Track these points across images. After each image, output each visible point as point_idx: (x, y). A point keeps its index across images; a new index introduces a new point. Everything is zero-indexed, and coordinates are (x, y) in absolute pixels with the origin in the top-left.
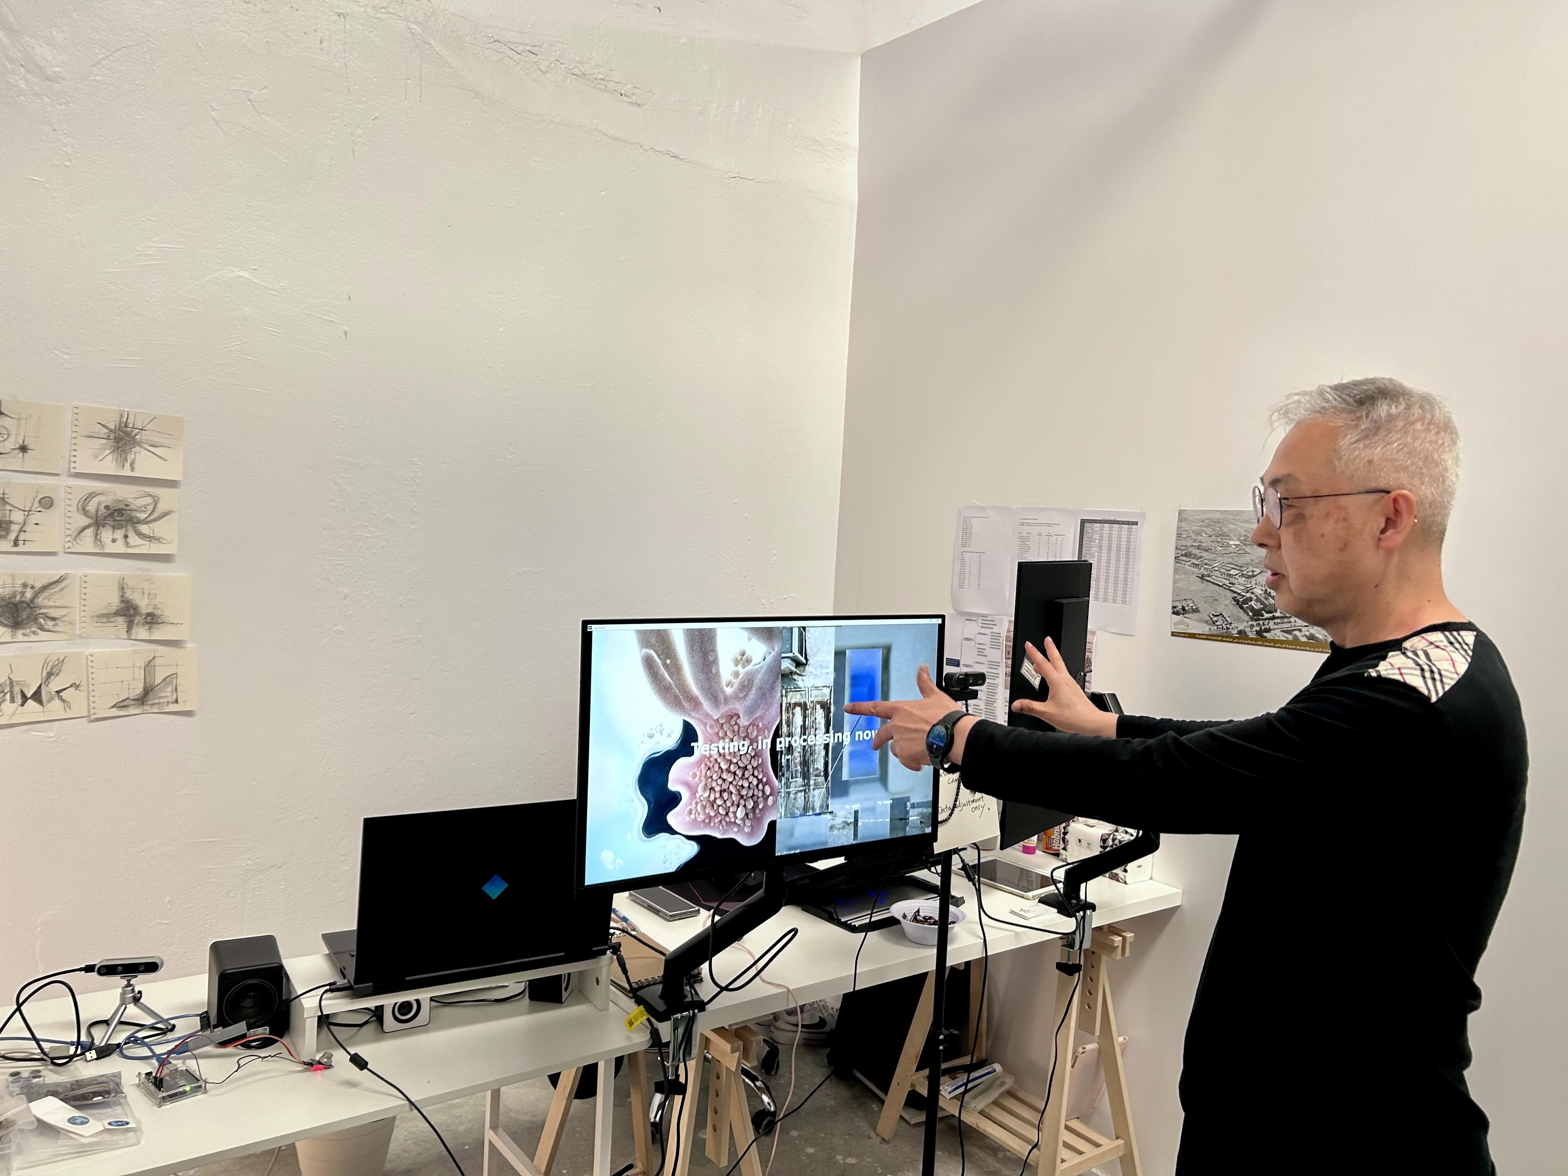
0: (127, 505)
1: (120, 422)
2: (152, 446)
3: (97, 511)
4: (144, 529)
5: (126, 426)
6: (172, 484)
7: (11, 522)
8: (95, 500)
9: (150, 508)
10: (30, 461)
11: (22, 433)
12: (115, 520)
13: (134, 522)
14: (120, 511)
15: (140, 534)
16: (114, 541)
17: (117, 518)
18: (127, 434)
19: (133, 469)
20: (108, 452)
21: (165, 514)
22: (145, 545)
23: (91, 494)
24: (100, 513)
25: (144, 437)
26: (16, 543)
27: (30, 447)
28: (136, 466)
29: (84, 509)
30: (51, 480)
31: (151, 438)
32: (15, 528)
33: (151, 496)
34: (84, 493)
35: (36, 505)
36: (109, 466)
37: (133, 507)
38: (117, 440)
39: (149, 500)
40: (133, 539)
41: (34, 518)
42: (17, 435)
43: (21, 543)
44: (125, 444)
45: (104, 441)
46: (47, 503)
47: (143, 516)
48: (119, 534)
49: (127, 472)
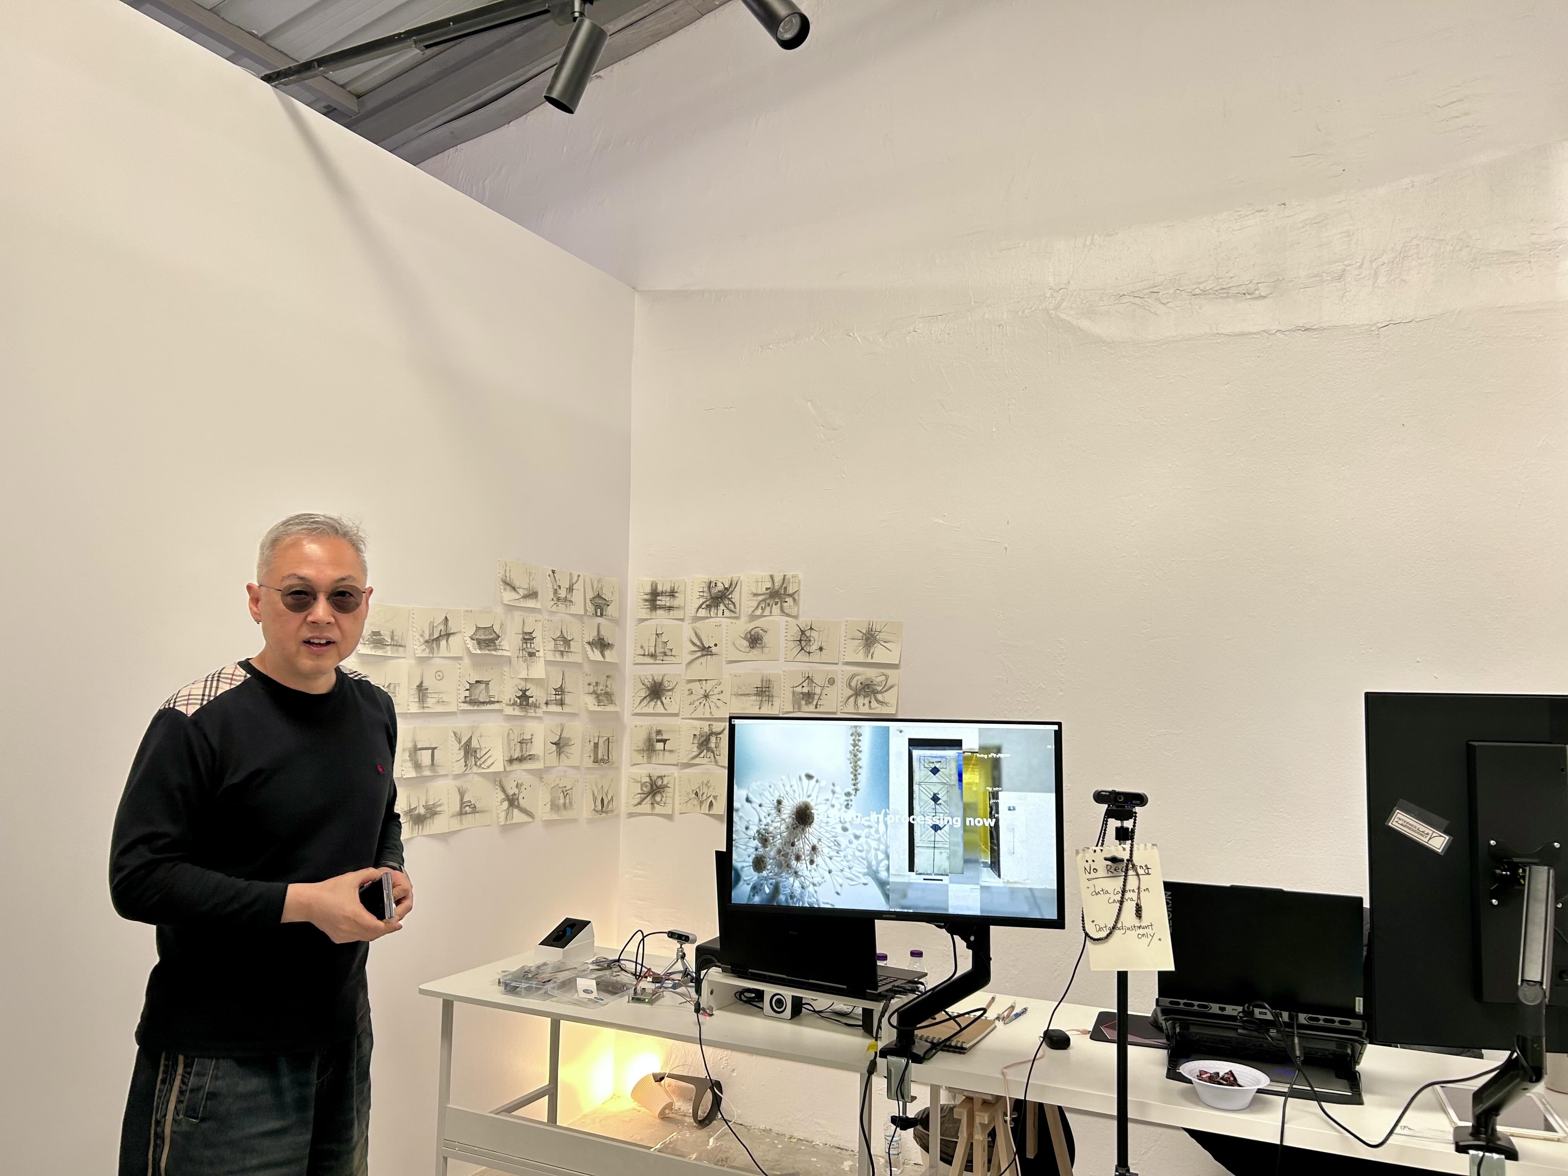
0: (872, 682)
1: (869, 628)
2: (885, 642)
3: (856, 686)
4: (879, 697)
5: (872, 631)
6: (895, 666)
7: (815, 694)
8: (855, 679)
9: (884, 683)
10: (824, 656)
11: (820, 640)
12: (865, 692)
13: (875, 692)
14: (868, 686)
15: (877, 701)
16: (864, 705)
17: (867, 690)
18: (872, 636)
19: (872, 658)
20: (862, 647)
21: (891, 687)
22: (879, 707)
23: (854, 674)
24: (858, 687)
25: (881, 637)
26: (816, 707)
27: (824, 648)
28: (874, 656)
29: (849, 685)
30: (834, 667)
31: (884, 637)
32: (816, 697)
33: (884, 675)
34: (850, 674)
35: (827, 683)
36: (860, 657)
37: (876, 683)
38: (867, 640)
39: (883, 678)
40: (874, 704)
41: (825, 692)
42: (818, 641)
43: (819, 706)
44: (871, 642)
45: (860, 641)
46: (832, 682)
47: (879, 688)
48: (866, 701)
49: (869, 660)
